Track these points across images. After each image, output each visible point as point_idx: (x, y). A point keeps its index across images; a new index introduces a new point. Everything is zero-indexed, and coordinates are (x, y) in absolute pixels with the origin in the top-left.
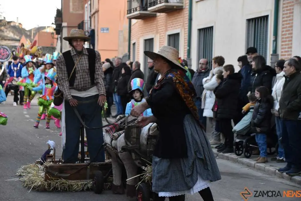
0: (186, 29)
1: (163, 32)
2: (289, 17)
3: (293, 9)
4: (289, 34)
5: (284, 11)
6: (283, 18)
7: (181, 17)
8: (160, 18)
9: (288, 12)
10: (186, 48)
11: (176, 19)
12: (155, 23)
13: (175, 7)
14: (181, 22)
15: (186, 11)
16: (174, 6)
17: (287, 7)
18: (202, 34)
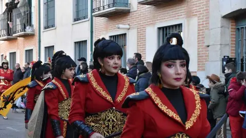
0: (37, 47)
1: (22, 49)
5: (95, 38)
7: (34, 40)
8: (19, 41)
10: (37, 58)
11: (30, 41)
12: (17, 43)
13: (30, 34)
14: (34, 43)
15: (36, 37)
18: (47, 50)
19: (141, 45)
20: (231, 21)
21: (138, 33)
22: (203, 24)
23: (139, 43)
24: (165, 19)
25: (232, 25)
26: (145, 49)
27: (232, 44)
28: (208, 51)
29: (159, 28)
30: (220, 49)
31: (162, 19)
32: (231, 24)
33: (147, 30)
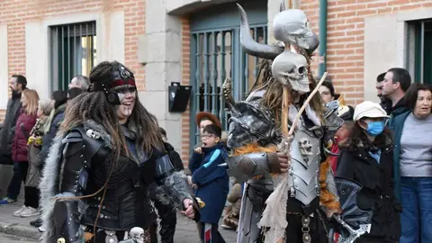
19: (15, 57)
20: (181, 21)
21: (9, 33)
22: (133, 24)
23: (12, 52)
24: (62, 10)
25: (184, 29)
26: (24, 66)
27: (184, 61)
28: (144, 72)
29: (52, 28)
30: (166, 70)
31: (57, 11)
32: (182, 26)
33: (27, 30)
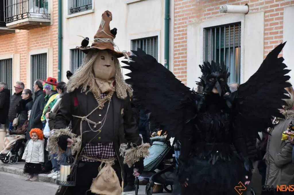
0: (56, 48)
1: (25, 52)
2: (182, 38)
3: (186, 30)
4: (183, 57)
5: (175, 32)
6: (175, 39)
7: (48, 35)
8: (20, 36)
9: (181, 33)
10: (56, 71)
11: (41, 37)
12: (14, 40)
13: (41, 24)
14: (48, 41)
15: (54, 28)
16: (39, 22)
17: (179, 27)
18: (76, 55)
